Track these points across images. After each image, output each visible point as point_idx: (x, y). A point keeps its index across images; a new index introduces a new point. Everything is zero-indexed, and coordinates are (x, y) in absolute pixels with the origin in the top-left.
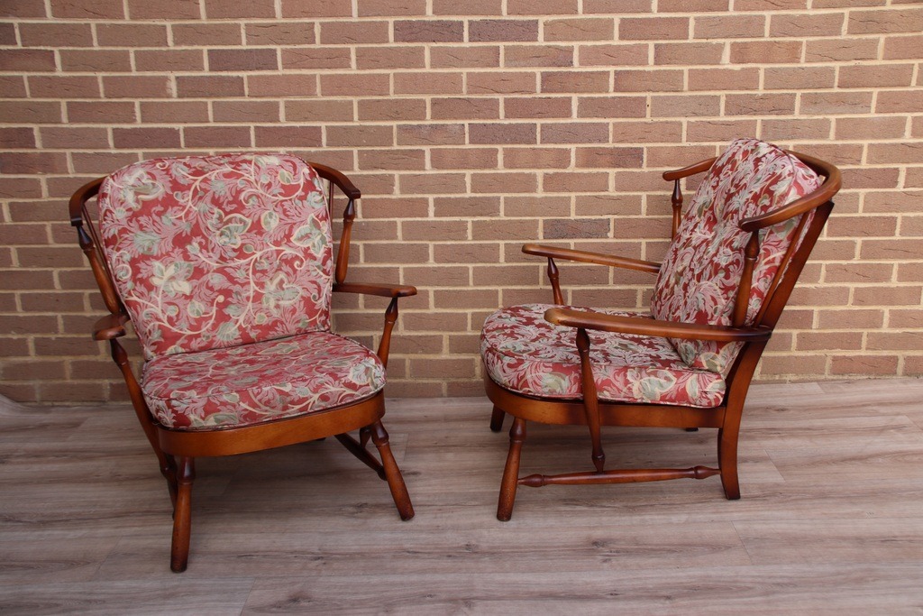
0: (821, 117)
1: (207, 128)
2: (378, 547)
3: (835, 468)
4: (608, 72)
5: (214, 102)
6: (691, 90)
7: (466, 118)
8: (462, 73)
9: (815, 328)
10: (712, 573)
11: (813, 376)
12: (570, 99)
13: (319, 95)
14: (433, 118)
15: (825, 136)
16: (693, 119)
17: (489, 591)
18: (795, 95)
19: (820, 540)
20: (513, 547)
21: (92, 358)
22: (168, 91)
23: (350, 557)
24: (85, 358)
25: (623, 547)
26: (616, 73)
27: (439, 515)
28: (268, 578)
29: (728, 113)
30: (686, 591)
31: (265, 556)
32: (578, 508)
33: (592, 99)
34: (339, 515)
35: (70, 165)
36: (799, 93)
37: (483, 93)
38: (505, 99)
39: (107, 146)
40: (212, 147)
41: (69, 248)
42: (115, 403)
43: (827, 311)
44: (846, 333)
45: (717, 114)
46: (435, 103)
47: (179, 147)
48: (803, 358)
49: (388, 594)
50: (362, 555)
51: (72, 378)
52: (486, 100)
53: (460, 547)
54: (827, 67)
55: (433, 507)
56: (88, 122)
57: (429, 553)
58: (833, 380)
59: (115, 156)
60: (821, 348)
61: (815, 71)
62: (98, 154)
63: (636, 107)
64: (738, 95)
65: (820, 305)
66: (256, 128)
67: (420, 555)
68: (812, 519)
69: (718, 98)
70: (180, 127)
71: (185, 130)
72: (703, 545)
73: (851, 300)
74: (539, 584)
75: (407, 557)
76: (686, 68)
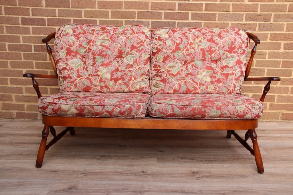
0: (281, 23)
1: (55, 19)
2: (107, 171)
3: (287, 150)
4: (203, 3)
5: (58, 9)
6: (233, 11)
7: (150, 19)
8: (149, 2)
9: (276, 102)
10: (241, 185)
11: (274, 120)
12: (188, 13)
13: (97, 8)
14: (138, 18)
15: (282, 30)
16: (233, 22)
17: (150, 188)
18: (272, 14)
19: (284, 175)
20: (160, 173)
21: (10, 102)
22: (42, 5)
23: (96, 174)
24: (7, 102)
25: (205, 174)
26: (206, 4)
27: (132, 161)
28: (62, 180)
29: (246, 20)
30: (230, 192)
31: (62, 172)
32: (187, 160)
33: (197, 13)
34: (93, 159)
35: (5, 30)
36: (273, 14)
37: (156, 10)
38: (165, 12)
39: (19, 24)
40: (57, 26)
41: (3, 61)
42: (17, 119)
43: (280, 96)
44: (287, 104)
45: (242, 21)
46: (139, 13)
47: (45, 25)
48: (271, 113)
49: (109, 188)
50: (101, 173)
51: (2, 110)
52: (158, 12)
53: (140, 172)
54: (284, 4)
55: (130, 158)
56: (12, 15)
57: (127, 174)
58: (282, 122)
59: (22, 28)
60: (278, 110)
61: (279, 5)
62: (15, 27)
63: (212, 17)
64: (250, 14)
65: (278, 93)
66: (73, 19)
67: (123, 174)
68: (280, 168)
69: (243, 14)
70: (46, 18)
71: (48, 19)
72: (236, 175)
73: (290, 92)
74: (170, 187)
75: (118, 175)
76: (231, 3)
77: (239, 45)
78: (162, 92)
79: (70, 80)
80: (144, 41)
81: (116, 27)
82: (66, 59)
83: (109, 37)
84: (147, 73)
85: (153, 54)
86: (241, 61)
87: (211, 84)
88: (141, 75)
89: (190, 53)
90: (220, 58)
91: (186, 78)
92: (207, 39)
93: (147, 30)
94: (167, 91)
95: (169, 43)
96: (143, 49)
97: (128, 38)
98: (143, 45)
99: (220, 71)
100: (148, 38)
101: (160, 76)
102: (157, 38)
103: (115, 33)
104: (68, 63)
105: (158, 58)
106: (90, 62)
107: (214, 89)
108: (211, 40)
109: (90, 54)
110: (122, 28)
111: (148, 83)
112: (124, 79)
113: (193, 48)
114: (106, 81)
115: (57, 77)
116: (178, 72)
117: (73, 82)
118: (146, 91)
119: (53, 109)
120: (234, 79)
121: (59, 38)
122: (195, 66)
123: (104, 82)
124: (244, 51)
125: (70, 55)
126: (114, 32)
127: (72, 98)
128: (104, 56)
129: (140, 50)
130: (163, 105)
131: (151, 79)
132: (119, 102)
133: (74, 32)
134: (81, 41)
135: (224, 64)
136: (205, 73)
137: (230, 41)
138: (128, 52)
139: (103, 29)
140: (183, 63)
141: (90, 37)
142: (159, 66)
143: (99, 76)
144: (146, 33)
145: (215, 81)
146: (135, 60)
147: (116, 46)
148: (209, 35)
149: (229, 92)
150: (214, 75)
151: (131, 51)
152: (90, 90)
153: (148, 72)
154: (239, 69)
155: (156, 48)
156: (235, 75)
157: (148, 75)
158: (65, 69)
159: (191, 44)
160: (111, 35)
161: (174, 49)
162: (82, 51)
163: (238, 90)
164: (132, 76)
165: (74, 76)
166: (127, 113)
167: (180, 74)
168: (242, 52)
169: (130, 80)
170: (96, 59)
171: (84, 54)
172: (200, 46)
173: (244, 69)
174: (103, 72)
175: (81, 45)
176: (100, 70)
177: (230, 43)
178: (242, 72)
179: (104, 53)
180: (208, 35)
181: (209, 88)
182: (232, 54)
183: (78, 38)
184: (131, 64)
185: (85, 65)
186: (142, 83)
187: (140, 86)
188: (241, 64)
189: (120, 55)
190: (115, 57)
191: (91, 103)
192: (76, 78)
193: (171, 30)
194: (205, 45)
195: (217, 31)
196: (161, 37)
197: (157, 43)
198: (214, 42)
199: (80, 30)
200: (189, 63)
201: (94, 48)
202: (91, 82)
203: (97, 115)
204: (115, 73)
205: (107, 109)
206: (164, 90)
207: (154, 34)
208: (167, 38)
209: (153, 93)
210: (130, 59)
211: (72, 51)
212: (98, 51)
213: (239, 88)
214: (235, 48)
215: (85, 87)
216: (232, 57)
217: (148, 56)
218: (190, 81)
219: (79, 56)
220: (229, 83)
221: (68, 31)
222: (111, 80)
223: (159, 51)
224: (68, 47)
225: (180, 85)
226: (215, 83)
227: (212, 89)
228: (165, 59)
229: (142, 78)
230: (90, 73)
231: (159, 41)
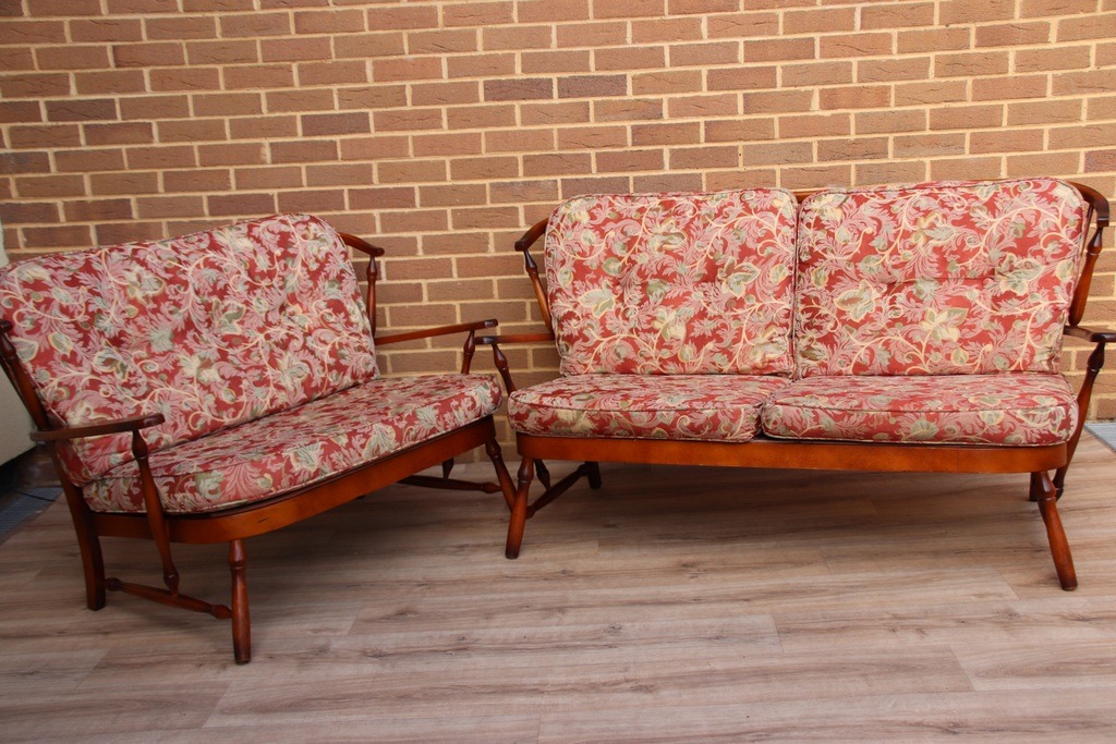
77: (1050, 231)
78: (824, 370)
79: (584, 344)
80: (774, 231)
81: (700, 198)
82: (575, 289)
83: (682, 226)
84: (783, 321)
85: (803, 266)
86: (1055, 277)
87: (962, 347)
88: (767, 327)
89: (902, 261)
90: (992, 272)
91: (889, 330)
92: (951, 218)
93: (785, 202)
94: (836, 368)
95: (842, 234)
96: (771, 255)
97: (731, 226)
98: (772, 245)
99: (989, 310)
100: (787, 224)
101: (819, 328)
102: (812, 222)
103: (698, 216)
104: (579, 299)
105: (813, 278)
106: (634, 295)
107: (969, 362)
108: (966, 221)
109: (634, 273)
110: (717, 200)
111: (786, 346)
112: (720, 340)
113: (912, 247)
114: (674, 344)
115: (551, 337)
116: (868, 314)
117: (590, 350)
118: (780, 370)
119: (540, 419)
120: (1028, 331)
121: (554, 236)
122: (917, 296)
123: (670, 347)
124: (1066, 249)
125: (583, 280)
126: (695, 211)
127: (584, 392)
128: (670, 279)
129: (763, 258)
130: (794, 409)
131: (796, 336)
132: (690, 402)
133: (593, 217)
134: (611, 242)
135: (1003, 288)
136: (943, 317)
137: (1022, 221)
138: (732, 265)
139: (667, 205)
140: (885, 289)
141: (634, 230)
142: (817, 300)
143: (656, 331)
144: (780, 210)
145: (973, 340)
146: (751, 287)
147: (700, 250)
148: (958, 207)
149: (1013, 368)
150: (970, 322)
151: (739, 262)
152: (633, 370)
153: (787, 316)
154: (1045, 303)
155: (807, 250)
156: (1034, 321)
157: (786, 325)
158: (570, 315)
159: (907, 234)
160: (688, 220)
161: (857, 250)
162: (614, 267)
163: (1044, 363)
164: (740, 329)
165: (594, 334)
166: (707, 429)
167: (872, 320)
168: (1059, 251)
169: (735, 341)
170: (650, 288)
171: (618, 276)
172: (932, 239)
173: (1064, 300)
174: (665, 323)
175: (609, 253)
176: (659, 315)
177: (1021, 228)
178: (1057, 311)
179: (668, 271)
180: (955, 205)
181: (956, 359)
182: (1025, 260)
183: (603, 234)
184: (738, 297)
185: (620, 305)
186: (771, 348)
187: (764, 355)
188: (1057, 288)
189: (711, 275)
190: (698, 279)
191: (624, 406)
192: (598, 338)
193: (853, 197)
194: (947, 235)
195: (984, 192)
196: (822, 217)
197: (811, 236)
198: (971, 225)
199: (608, 211)
200: (899, 290)
201: (642, 259)
202: (636, 348)
203: (638, 435)
204: (696, 324)
205: (661, 420)
206: (829, 365)
207: (804, 210)
208: (839, 220)
209: (801, 372)
210: (738, 283)
211: (587, 270)
212: (654, 266)
213: (1046, 357)
214: (1036, 240)
215: (622, 361)
216: (1028, 266)
217: (787, 273)
218: (901, 339)
219: (605, 282)
220: (1013, 344)
221: (578, 217)
222: (686, 342)
223: (816, 257)
224: (578, 257)
225: (871, 351)
226: (972, 344)
227: (962, 361)
228: (834, 279)
229: (768, 335)
230: (632, 324)
231: (818, 230)
